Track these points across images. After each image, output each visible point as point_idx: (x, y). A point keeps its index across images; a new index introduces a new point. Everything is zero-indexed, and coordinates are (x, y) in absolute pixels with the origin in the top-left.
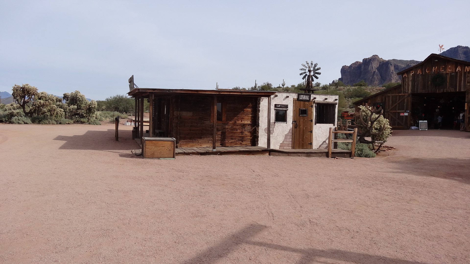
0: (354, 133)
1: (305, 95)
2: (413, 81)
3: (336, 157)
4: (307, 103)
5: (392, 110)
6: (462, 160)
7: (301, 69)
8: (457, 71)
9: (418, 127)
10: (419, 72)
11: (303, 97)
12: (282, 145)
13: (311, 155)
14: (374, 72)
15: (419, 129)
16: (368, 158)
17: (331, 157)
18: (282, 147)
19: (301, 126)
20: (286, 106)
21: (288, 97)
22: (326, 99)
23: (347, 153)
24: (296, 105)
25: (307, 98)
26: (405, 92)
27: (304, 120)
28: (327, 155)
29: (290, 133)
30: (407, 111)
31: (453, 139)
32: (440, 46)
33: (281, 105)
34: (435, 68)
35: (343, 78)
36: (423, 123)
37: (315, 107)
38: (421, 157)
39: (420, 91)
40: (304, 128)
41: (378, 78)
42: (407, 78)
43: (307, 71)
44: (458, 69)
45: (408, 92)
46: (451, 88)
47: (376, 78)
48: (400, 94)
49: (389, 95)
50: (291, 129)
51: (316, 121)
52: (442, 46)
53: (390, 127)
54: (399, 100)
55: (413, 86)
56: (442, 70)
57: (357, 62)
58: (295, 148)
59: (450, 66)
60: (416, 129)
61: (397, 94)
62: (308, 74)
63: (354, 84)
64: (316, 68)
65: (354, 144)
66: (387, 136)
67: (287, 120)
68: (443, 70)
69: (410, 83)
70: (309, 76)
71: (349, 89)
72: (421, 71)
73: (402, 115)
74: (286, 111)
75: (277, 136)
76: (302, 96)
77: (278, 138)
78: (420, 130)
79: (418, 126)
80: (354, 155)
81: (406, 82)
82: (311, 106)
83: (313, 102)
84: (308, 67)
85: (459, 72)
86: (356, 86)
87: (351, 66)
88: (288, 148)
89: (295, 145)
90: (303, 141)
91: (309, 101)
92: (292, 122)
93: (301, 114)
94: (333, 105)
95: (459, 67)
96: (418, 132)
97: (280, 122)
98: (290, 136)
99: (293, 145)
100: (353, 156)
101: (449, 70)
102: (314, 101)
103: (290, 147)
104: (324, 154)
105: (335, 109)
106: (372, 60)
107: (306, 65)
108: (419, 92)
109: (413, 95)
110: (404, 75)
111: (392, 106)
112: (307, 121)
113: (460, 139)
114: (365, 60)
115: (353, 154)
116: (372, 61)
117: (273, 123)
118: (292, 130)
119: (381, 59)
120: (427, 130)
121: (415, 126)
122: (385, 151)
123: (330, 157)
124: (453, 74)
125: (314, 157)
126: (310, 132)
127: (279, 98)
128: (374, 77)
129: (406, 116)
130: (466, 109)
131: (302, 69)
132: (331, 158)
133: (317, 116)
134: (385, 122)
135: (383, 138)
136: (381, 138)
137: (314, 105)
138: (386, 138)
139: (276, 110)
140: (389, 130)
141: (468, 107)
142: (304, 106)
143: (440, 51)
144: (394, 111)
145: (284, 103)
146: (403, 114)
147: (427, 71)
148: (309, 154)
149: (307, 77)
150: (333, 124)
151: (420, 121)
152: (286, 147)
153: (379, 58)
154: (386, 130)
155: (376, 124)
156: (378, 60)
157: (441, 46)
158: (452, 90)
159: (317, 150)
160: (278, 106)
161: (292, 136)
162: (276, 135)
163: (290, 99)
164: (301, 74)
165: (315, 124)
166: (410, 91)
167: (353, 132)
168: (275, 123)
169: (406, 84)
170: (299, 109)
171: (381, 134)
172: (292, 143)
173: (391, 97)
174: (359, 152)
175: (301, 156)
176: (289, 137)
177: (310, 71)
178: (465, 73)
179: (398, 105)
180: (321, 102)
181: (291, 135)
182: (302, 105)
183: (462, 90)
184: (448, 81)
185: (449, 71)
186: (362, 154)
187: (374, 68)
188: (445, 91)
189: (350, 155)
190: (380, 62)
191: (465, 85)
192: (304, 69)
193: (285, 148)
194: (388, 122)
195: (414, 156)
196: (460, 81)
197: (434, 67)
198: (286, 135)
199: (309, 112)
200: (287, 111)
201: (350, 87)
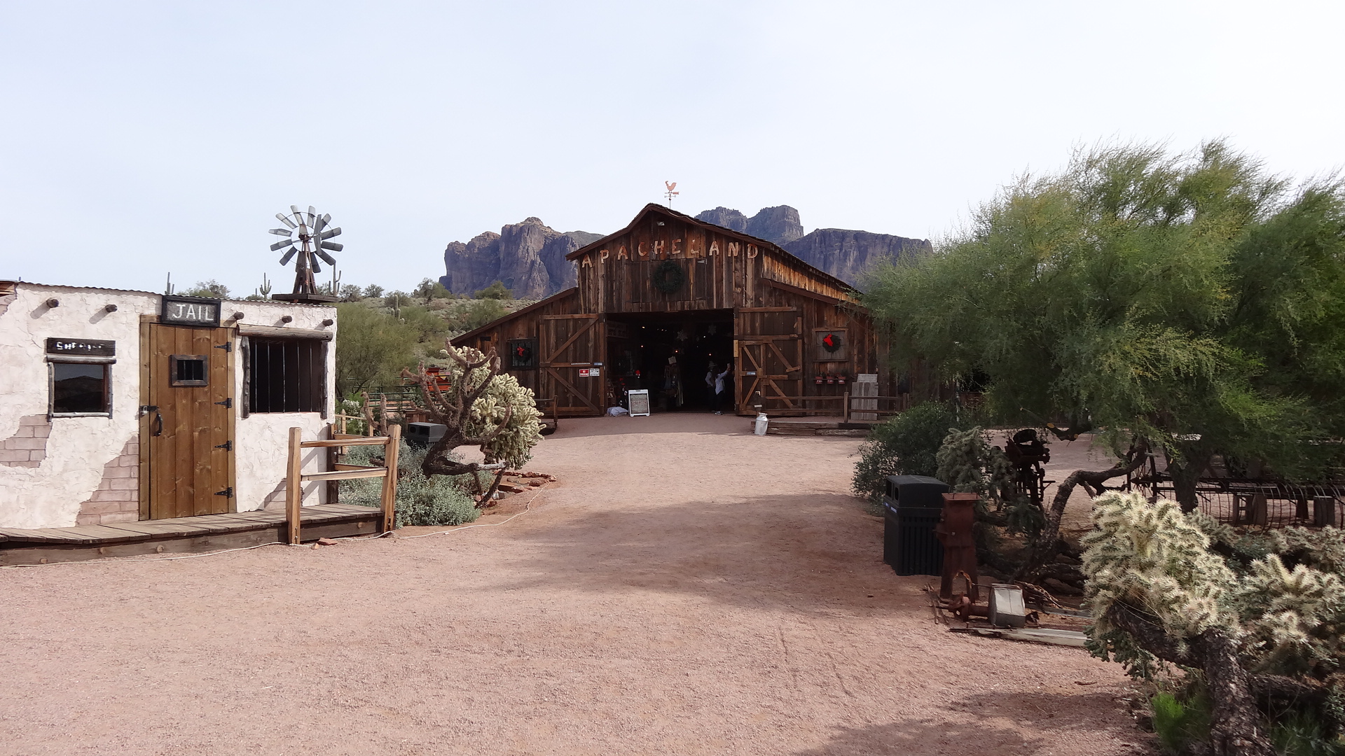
0: (389, 442)
1: (192, 303)
2: (609, 278)
3: (322, 540)
4: (204, 334)
5: (556, 360)
6: (728, 507)
7: (276, 232)
8: (711, 254)
9: (627, 409)
10: (621, 253)
11: (185, 310)
12: (87, 511)
13: (211, 540)
14: (533, 262)
15: (628, 414)
16: (452, 524)
17: (299, 541)
18: (90, 519)
19: (180, 428)
20: (108, 348)
21: (111, 309)
22: (287, 320)
23: (365, 518)
24: (154, 342)
25: (203, 315)
26: (590, 310)
27: (193, 400)
28: (283, 533)
29: (128, 458)
30: (596, 364)
31: (711, 437)
32: (667, 185)
33: (78, 342)
34: (659, 244)
35: (451, 278)
36: (638, 396)
37: (244, 349)
38: (617, 507)
39: (627, 307)
40: (196, 434)
41: (542, 280)
42: (592, 269)
43: (295, 237)
44: (712, 249)
45: (598, 309)
46: (700, 299)
47: (539, 279)
48: (577, 316)
49: (548, 317)
50: (133, 438)
51: (248, 403)
52: (674, 184)
53: (539, 413)
54: (575, 331)
55: (609, 293)
56: (676, 250)
57: (488, 234)
58: (153, 515)
59: (694, 241)
60: (622, 415)
61: (569, 316)
62: (299, 246)
63: (477, 292)
64: (326, 229)
65: (392, 483)
66: (530, 442)
67: (111, 406)
68: (679, 251)
69: (601, 285)
70: (302, 254)
71: (462, 305)
72: (625, 251)
73: (583, 374)
74: (106, 366)
75: (65, 471)
76: (181, 306)
77: (68, 481)
78: (632, 415)
79: (626, 406)
80: (391, 524)
81: (590, 281)
82: (223, 347)
83: (230, 331)
84: (297, 225)
85: (716, 258)
86: (483, 296)
87: (471, 245)
88: (120, 517)
89: (154, 504)
90: (192, 485)
91: (213, 326)
92: (136, 411)
93: (180, 377)
94: (315, 344)
95: (714, 243)
96: (628, 423)
97: (77, 414)
98: (131, 467)
99: (145, 505)
100: (389, 526)
101: (694, 249)
102: (238, 325)
103: (130, 515)
104: (268, 530)
105: (325, 355)
106: (527, 231)
107: (293, 219)
108: (623, 310)
109: (612, 317)
110: (584, 262)
111: (557, 349)
112: (208, 404)
113: (725, 438)
114: (508, 230)
115: (390, 520)
116: (526, 234)
117: (40, 417)
118: (139, 444)
119: (547, 230)
120: (648, 415)
121: (619, 406)
122: (521, 491)
123: (293, 540)
124: (703, 262)
125: (224, 547)
126: (224, 446)
127: (69, 314)
128: (533, 276)
129: (595, 378)
130: (736, 355)
131: (279, 230)
132: (302, 543)
133: (252, 385)
134: (524, 398)
135: (519, 449)
136: (512, 448)
137: (238, 341)
138: (530, 447)
139: (56, 362)
140: (534, 421)
141: (740, 349)
142: (193, 346)
143: (670, 200)
144: (563, 365)
145: (96, 333)
146: (587, 372)
147: (639, 252)
148: (202, 539)
149: (295, 257)
150: (318, 414)
151: (631, 392)
152: (113, 515)
153: (542, 225)
154: (526, 424)
155: (495, 405)
156: (541, 232)
157: (670, 185)
158: (703, 305)
159: (259, 513)
160: (63, 345)
161: (139, 467)
162: (58, 468)
163: (124, 319)
164: (275, 247)
165: (245, 416)
166: (601, 308)
167: (386, 438)
168: (49, 417)
169: (591, 286)
170: (171, 358)
171: (512, 438)
172: (139, 498)
173: (552, 322)
174: (421, 509)
175: (164, 550)
176: (123, 474)
177: (304, 238)
178: (729, 260)
179: (572, 346)
180: (265, 332)
181: (135, 462)
182: (181, 344)
183: (726, 306)
184: (692, 281)
185: (692, 252)
186: (428, 515)
187: (531, 253)
188: (686, 306)
189: (378, 524)
190: (546, 238)
191: (730, 293)
192: (287, 231)
193: (105, 519)
194: (531, 399)
195: (598, 507)
196: (720, 281)
197: (656, 242)
198: (109, 467)
199: (216, 371)
200: (113, 366)
201: (465, 300)
